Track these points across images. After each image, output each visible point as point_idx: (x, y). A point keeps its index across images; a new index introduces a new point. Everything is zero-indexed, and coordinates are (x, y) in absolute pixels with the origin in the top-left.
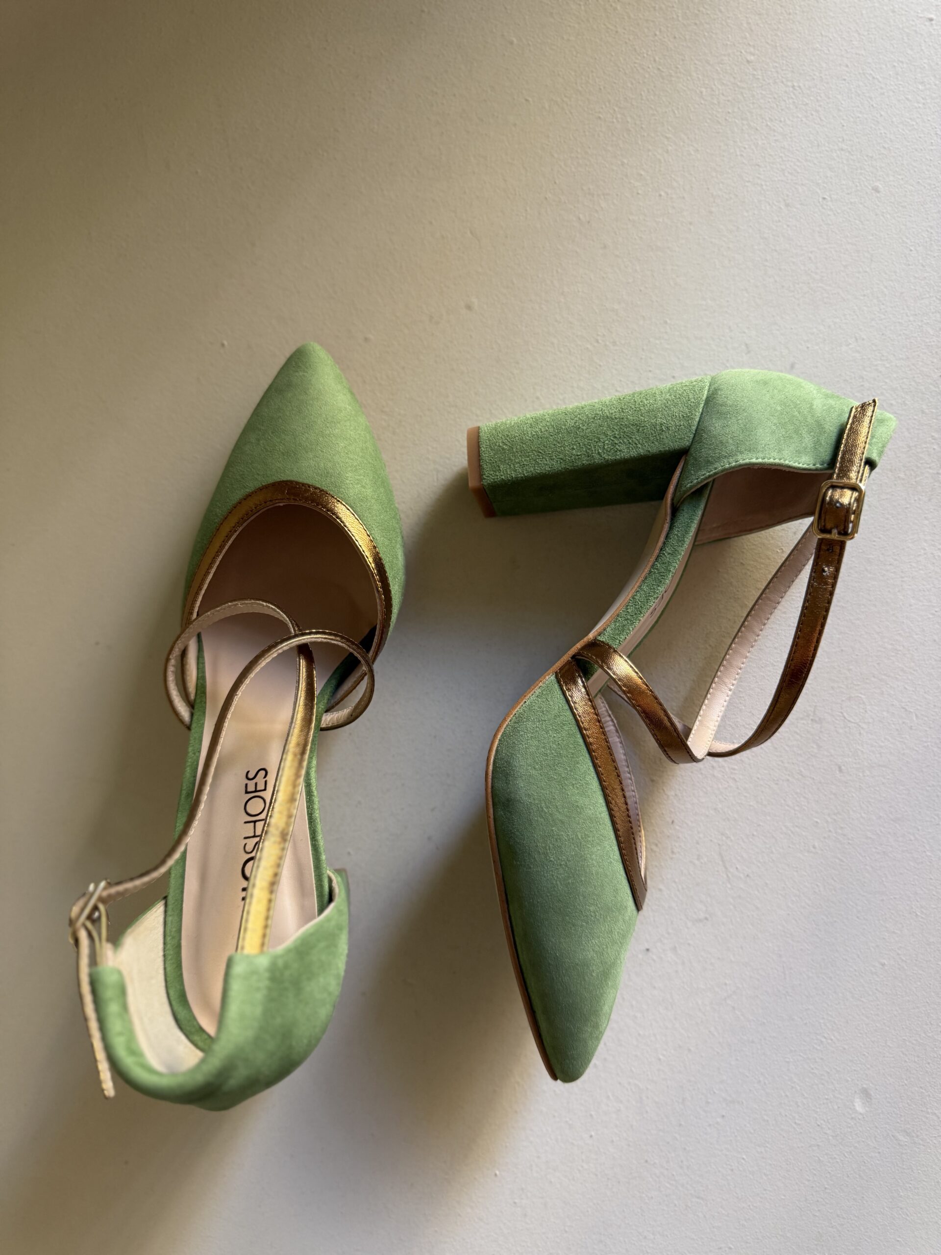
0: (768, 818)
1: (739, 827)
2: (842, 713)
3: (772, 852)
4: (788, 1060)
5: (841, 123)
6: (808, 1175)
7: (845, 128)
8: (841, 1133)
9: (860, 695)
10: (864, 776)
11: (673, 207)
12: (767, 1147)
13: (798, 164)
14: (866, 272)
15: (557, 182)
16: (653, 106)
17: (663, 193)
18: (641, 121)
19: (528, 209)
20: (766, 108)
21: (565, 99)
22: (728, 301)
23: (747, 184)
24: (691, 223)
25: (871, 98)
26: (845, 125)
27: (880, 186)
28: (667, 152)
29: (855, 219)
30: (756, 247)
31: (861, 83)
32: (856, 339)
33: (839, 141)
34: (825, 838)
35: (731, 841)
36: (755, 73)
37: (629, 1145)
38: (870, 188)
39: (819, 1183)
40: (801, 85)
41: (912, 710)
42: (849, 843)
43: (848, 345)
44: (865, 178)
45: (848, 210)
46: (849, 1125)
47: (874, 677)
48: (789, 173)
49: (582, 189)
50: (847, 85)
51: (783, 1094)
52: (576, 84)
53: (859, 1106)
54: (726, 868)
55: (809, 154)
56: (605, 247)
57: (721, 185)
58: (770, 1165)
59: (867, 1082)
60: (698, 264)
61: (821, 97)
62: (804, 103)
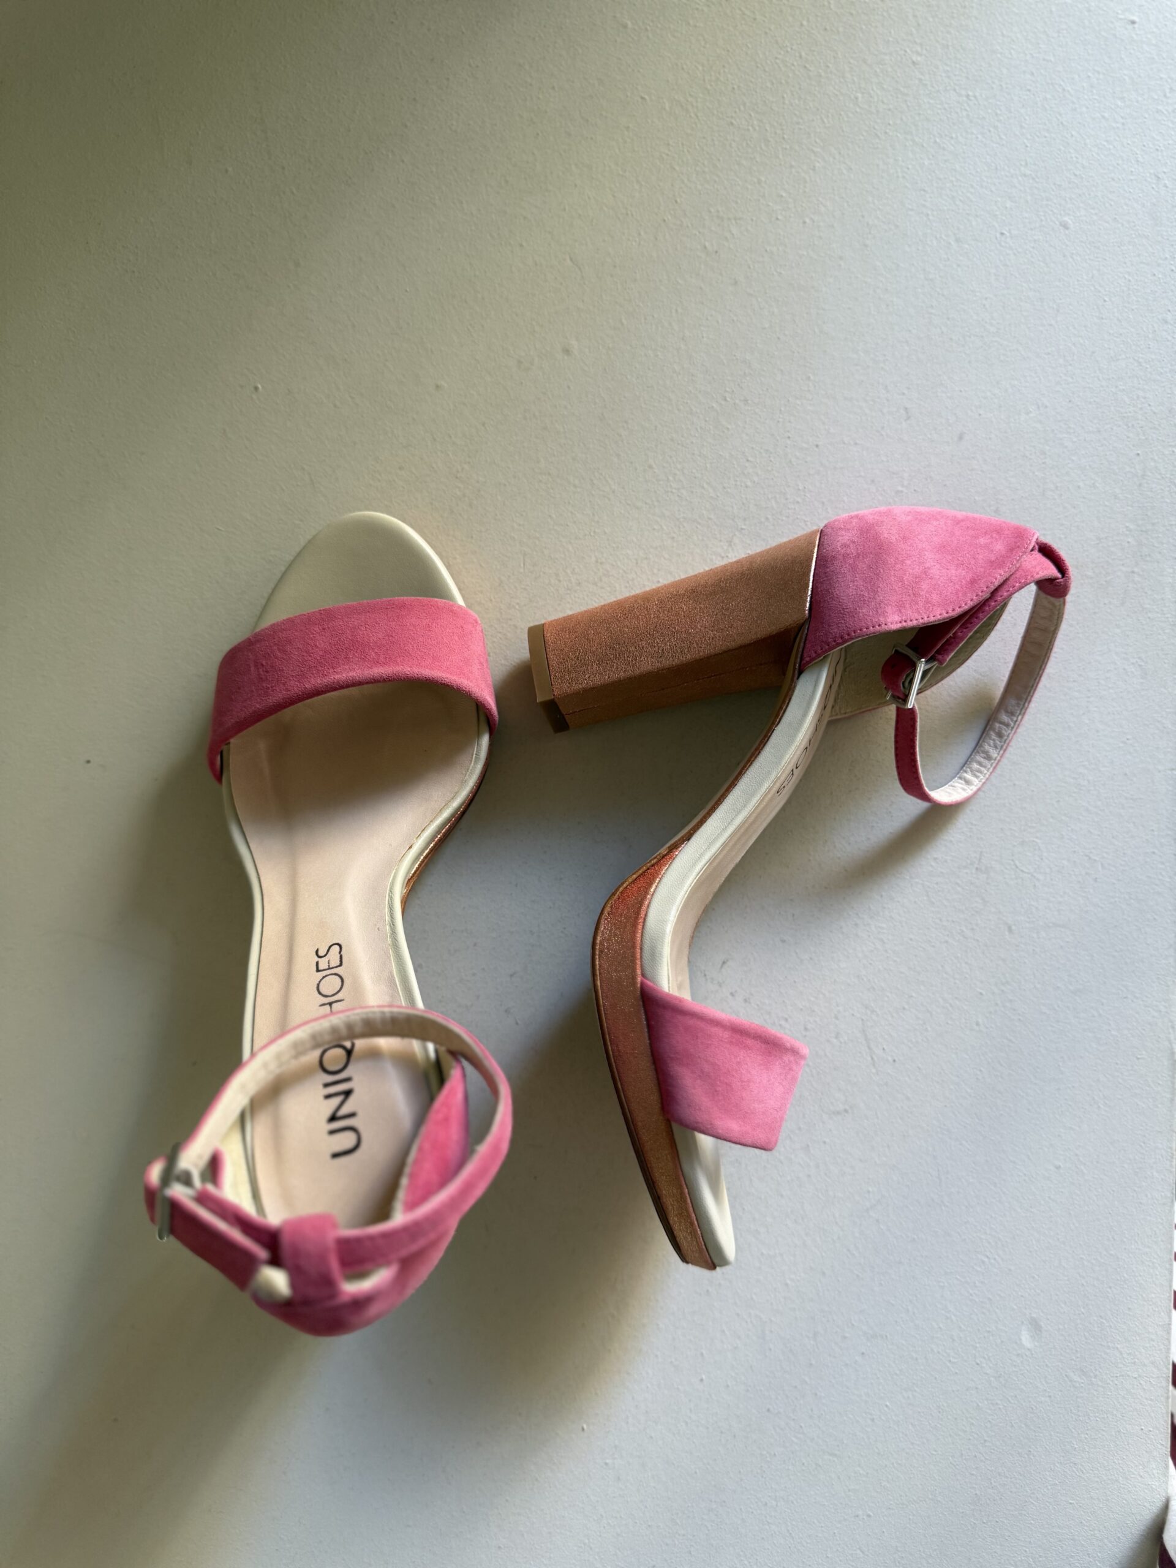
0: (922, 988)
1: (886, 999)
2: (1013, 860)
3: (926, 1030)
4: (942, 1284)
5: (1024, 143)
6: (964, 1425)
7: (1029, 149)
8: (1005, 1373)
9: (1035, 839)
10: (1039, 938)
11: (820, 238)
12: (915, 1391)
13: (973, 191)
14: (1051, 325)
15: (678, 200)
16: (797, 113)
17: (807, 220)
18: (782, 130)
19: (642, 233)
20: (934, 120)
21: (690, 99)
22: (885, 355)
23: (910, 213)
24: (841, 258)
25: (1060, 115)
26: (1028, 145)
27: (1070, 222)
28: (814, 169)
29: (1039, 260)
30: (920, 290)
31: (1049, 96)
32: (1038, 408)
33: (1021, 165)
34: (990, 1013)
35: (878, 1015)
36: (923, 78)
37: (748, 1391)
38: (1057, 223)
39: (977, 1434)
40: (977, 94)
41: (1095, 858)
42: (1019, 1019)
43: (1028, 413)
44: (1052, 211)
45: (1031, 250)
46: (1015, 1363)
47: (1052, 817)
48: (960, 200)
49: (710, 212)
50: (1032, 96)
51: (936, 1326)
52: (704, 80)
53: (1026, 1339)
54: (869, 1048)
55: (985, 179)
56: (736, 283)
57: (878, 212)
58: (919, 1412)
59: (1036, 1311)
60: (849, 308)
61: (1001, 110)
62: (981, 117)
